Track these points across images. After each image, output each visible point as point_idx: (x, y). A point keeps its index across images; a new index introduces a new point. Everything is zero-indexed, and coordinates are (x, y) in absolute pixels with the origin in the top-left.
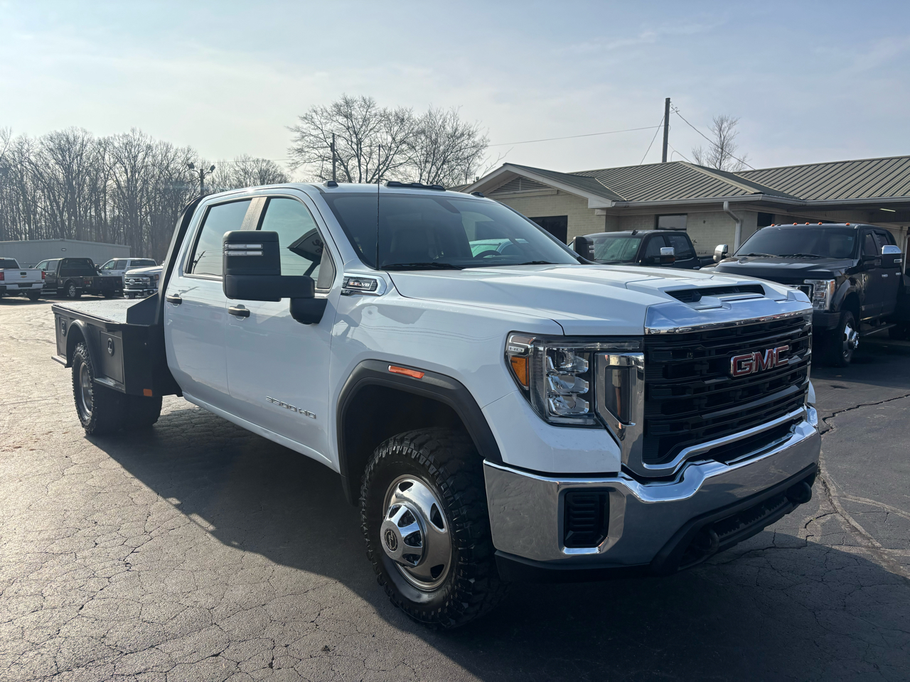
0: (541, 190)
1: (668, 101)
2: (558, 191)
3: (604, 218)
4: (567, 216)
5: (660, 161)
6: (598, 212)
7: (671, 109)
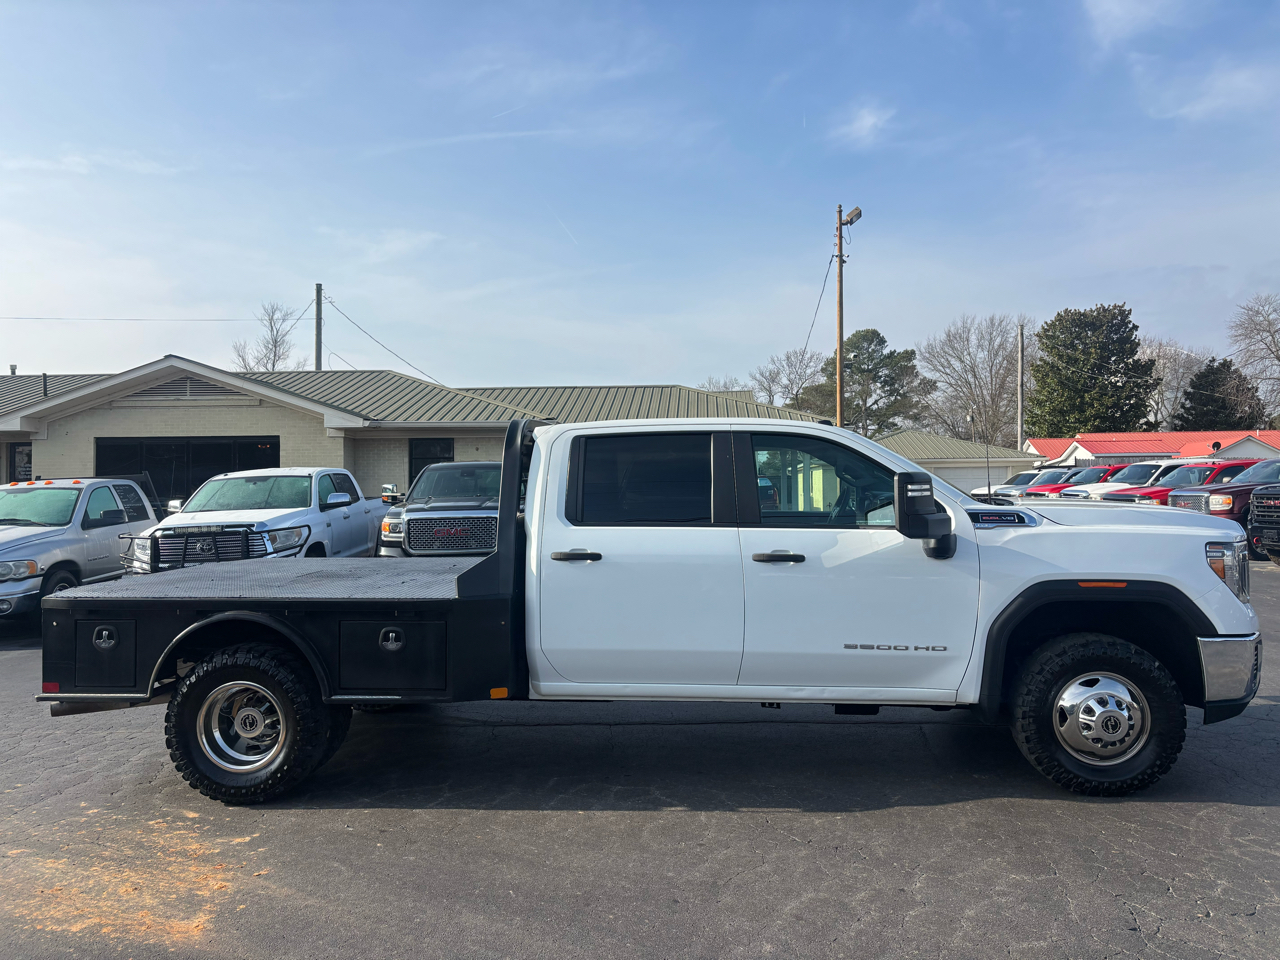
0: (230, 397)
1: (319, 288)
2: (262, 402)
3: (342, 440)
4: (278, 437)
5: (313, 368)
6: (334, 433)
7: (323, 298)
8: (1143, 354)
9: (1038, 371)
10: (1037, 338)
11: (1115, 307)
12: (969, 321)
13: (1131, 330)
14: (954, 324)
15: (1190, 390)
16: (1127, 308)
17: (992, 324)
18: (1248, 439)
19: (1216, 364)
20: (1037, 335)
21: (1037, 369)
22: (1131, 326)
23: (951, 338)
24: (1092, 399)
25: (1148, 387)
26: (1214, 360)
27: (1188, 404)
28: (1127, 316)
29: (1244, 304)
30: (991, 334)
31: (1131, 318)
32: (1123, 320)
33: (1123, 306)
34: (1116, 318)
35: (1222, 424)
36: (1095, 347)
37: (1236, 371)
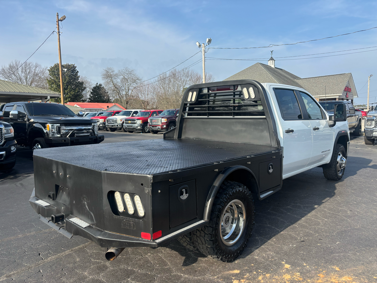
8: (80, 80)
9: (50, 82)
10: (48, 71)
11: (72, 65)
12: (18, 62)
13: (77, 72)
14: (12, 63)
15: (92, 91)
16: (75, 65)
17: (26, 65)
18: (115, 105)
19: (98, 85)
20: (48, 70)
21: (49, 81)
22: (76, 71)
23: (11, 67)
24: (68, 92)
25: (82, 90)
26: (97, 84)
27: (91, 95)
28: (75, 68)
29: (105, 69)
30: (26, 68)
31: (76, 69)
32: (74, 69)
33: (74, 65)
34: (72, 68)
35: (101, 101)
36: (67, 76)
37: (103, 87)
